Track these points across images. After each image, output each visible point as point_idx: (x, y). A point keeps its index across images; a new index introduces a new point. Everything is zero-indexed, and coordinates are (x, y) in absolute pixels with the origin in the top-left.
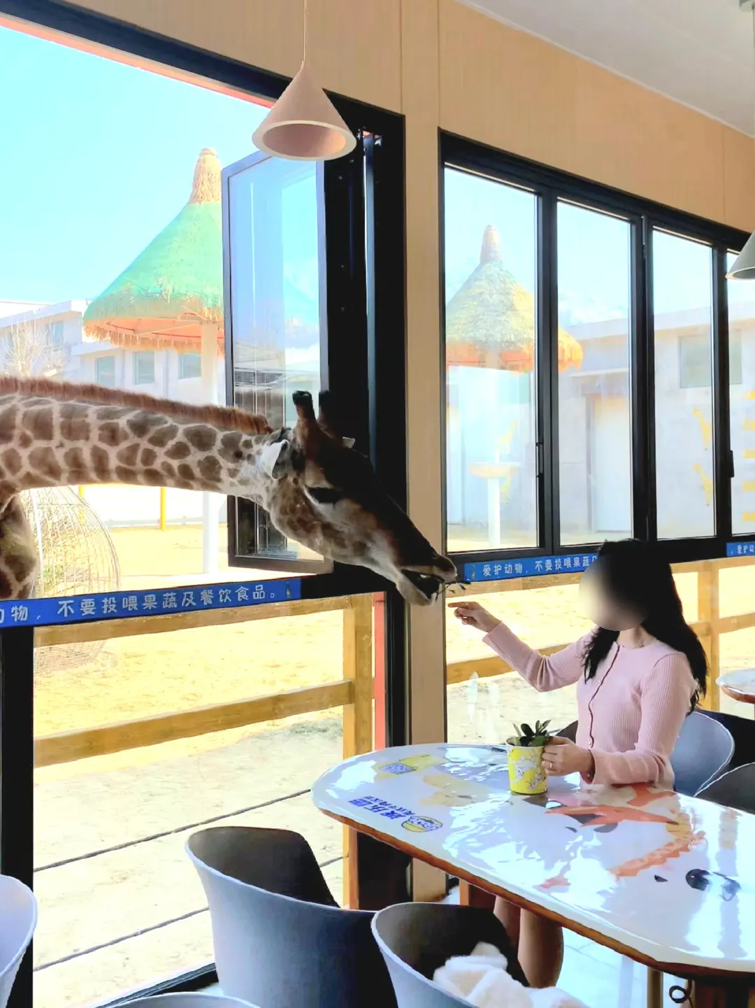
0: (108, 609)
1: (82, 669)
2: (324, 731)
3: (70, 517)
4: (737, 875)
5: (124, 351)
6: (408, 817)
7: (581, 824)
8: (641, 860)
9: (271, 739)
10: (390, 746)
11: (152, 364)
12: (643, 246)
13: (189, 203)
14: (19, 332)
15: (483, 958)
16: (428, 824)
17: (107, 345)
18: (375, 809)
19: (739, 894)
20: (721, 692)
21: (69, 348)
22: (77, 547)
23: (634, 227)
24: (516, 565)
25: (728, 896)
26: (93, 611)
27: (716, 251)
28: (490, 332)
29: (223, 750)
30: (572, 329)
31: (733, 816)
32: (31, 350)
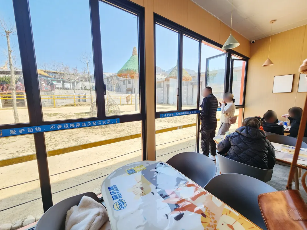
0: (66, 127)
24: (172, 114)
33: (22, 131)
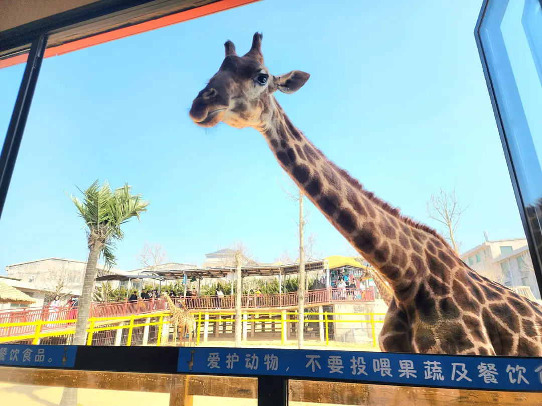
0: (358, 371)
26: (341, 370)
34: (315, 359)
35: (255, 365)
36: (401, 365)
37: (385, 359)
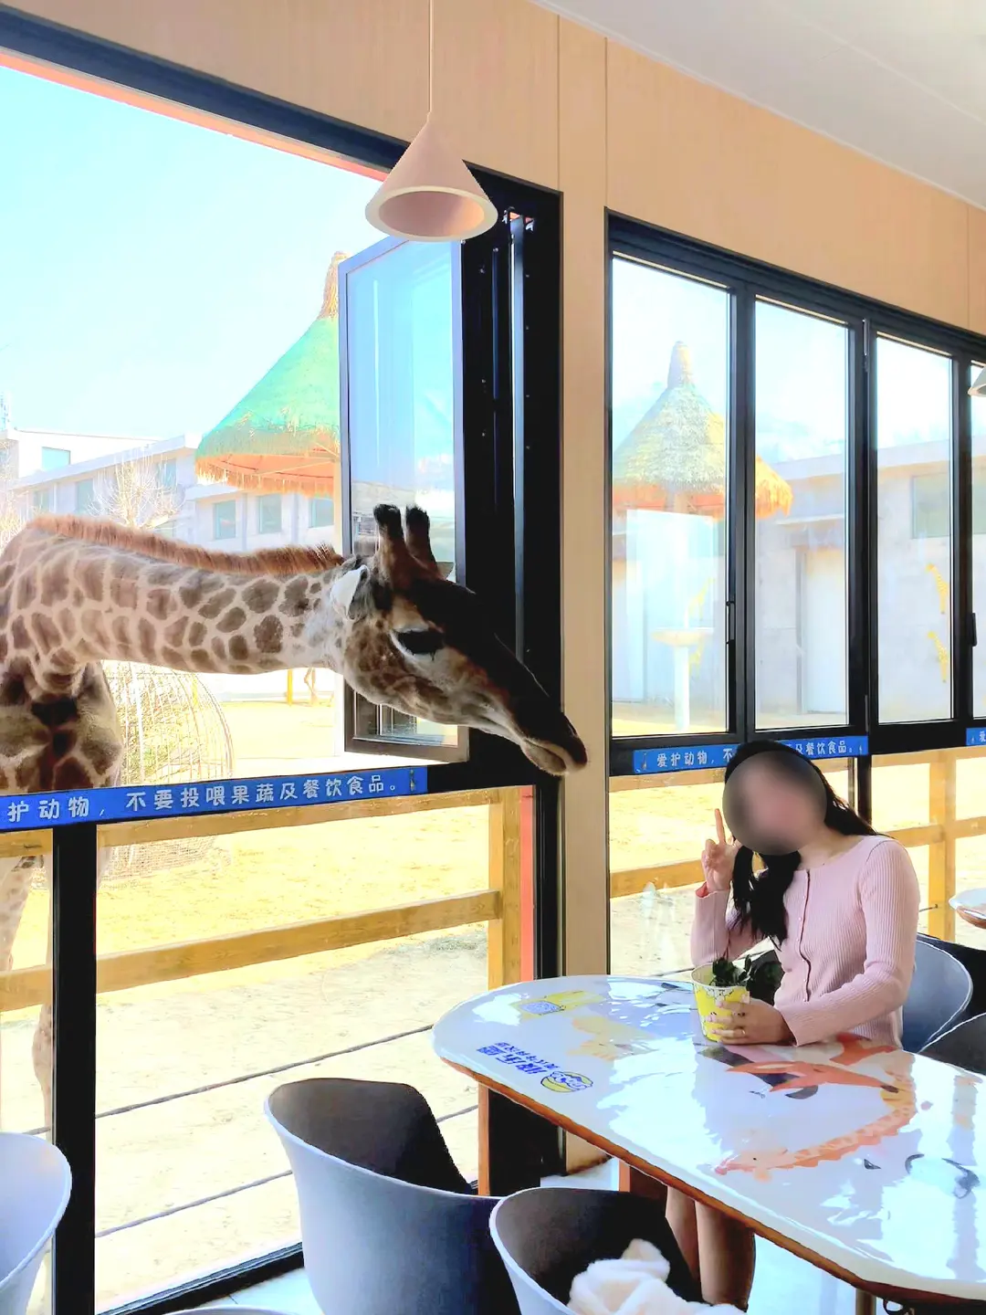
0: (189, 803)
1: (187, 868)
2: (472, 948)
3: (175, 689)
4: (974, 1164)
5: (246, 494)
6: (550, 1072)
7: (770, 1087)
8: (848, 1140)
9: (408, 956)
10: (539, 978)
11: (278, 510)
12: (864, 357)
13: (318, 318)
14: (125, 471)
15: (637, 1263)
16: (573, 1081)
17: (223, 487)
18: (510, 1059)
19: (975, 1190)
20: (957, 915)
21: (181, 490)
22: (184, 724)
23: (853, 333)
24: (699, 754)
25: (963, 1192)
26: (170, 805)
27: (956, 364)
28: (679, 470)
29: (349, 967)
30: (779, 466)
31: (970, 1083)
32: (138, 494)
33: (19, 811)
34: (138, 797)
35: (54, 813)
36: (235, 791)
37: (219, 787)
